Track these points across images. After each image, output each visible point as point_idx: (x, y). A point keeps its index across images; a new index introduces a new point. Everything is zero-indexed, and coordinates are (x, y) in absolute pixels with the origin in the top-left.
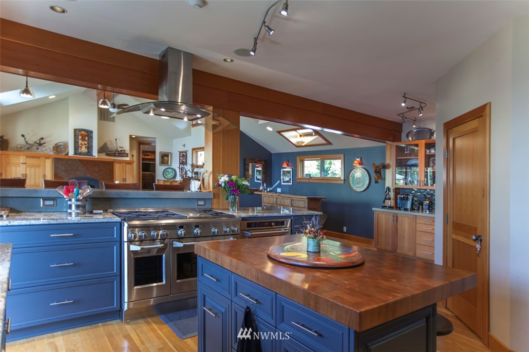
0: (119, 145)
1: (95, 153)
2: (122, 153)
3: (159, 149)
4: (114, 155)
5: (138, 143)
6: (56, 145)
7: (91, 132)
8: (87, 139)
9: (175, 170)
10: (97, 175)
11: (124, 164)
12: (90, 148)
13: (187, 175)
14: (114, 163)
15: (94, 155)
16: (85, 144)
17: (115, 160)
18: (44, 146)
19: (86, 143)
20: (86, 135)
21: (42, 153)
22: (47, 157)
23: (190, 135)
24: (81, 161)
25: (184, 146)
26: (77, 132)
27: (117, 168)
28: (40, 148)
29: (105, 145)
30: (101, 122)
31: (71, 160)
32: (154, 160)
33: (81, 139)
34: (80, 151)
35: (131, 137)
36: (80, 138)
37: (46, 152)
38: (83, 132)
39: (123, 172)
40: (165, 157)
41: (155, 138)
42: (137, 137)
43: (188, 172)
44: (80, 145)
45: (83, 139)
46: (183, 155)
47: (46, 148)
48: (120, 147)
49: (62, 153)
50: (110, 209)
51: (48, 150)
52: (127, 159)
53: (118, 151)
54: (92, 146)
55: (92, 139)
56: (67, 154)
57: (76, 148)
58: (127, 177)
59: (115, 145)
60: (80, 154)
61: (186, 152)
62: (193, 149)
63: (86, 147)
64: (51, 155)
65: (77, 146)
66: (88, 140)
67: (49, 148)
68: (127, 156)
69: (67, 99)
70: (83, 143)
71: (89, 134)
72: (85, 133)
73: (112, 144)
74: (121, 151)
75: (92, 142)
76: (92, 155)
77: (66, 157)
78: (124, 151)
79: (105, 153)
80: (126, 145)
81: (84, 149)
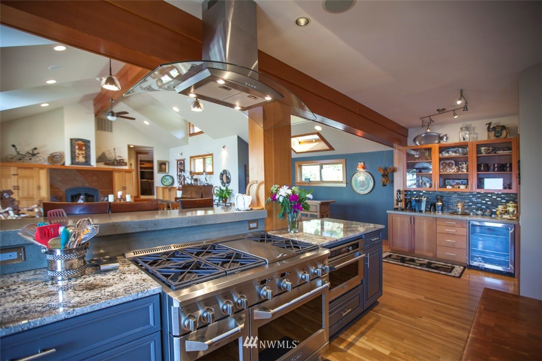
0: (117, 155)
1: (93, 163)
2: (121, 162)
3: (157, 158)
4: (113, 164)
5: (136, 152)
6: (51, 154)
7: (89, 142)
8: (84, 148)
9: (172, 178)
10: (96, 184)
11: (124, 172)
12: (87, 157)
13: (186, 182)
14: (114, 172)
15: (92, 164)
16: (82, 154)
17: (114, 169)
18: (37, 157)
19: (84, 152)
20: (83, 145)
21: (36, 163)
22: (42, 167)
23: (188, 144)
24: (78, 171)
25: (181, 154)
26: (73, 142)
27: (117, 177)
28: (33, 158)
29: (104, 154)
30: (98, 131)
31: (68, 170)
32: (152, 168)
33: (78, 149)
34: (77, 160)
35: (129, 146)
36: (77, 147)
37: (40, 162)
38: (80, 142)
39: (123, 180)
40: (163, 165)
41: (153, 148)
42: (135, 147)
43: (187, 179)
44: (77, 155)
45: (80, 149)
46: (181, 164)
47: (41, 158)
48: (119, 157)
49: (57, 163)
50: (129, 250)
51: (43, 161)
52: (126, 168)
53: (117, 161)
54: (90, 156)
55: (90, 149)
56: (64, 164)
57: (73, 157)
58: (127, 186)
59: (113, 154)
60: (78, 163)
61: (184, 160)
62: (191, 157)
63: (83, 157)
64: (45, 165)
65: (74, 156)
66: (85, 150)
67: (44, 158)
68: (126, 165)
69: (61, 108)
70: (80, 152)
71: (86, 144)
72: (82, 143)
73: (110, 153)
74: (120, 160)
75: (90, 152)
76: (90, 165)
77: (62, 167)
78: (123, 160)
79: (103, 163)
80: (124, 155)
81: (81, 159)
